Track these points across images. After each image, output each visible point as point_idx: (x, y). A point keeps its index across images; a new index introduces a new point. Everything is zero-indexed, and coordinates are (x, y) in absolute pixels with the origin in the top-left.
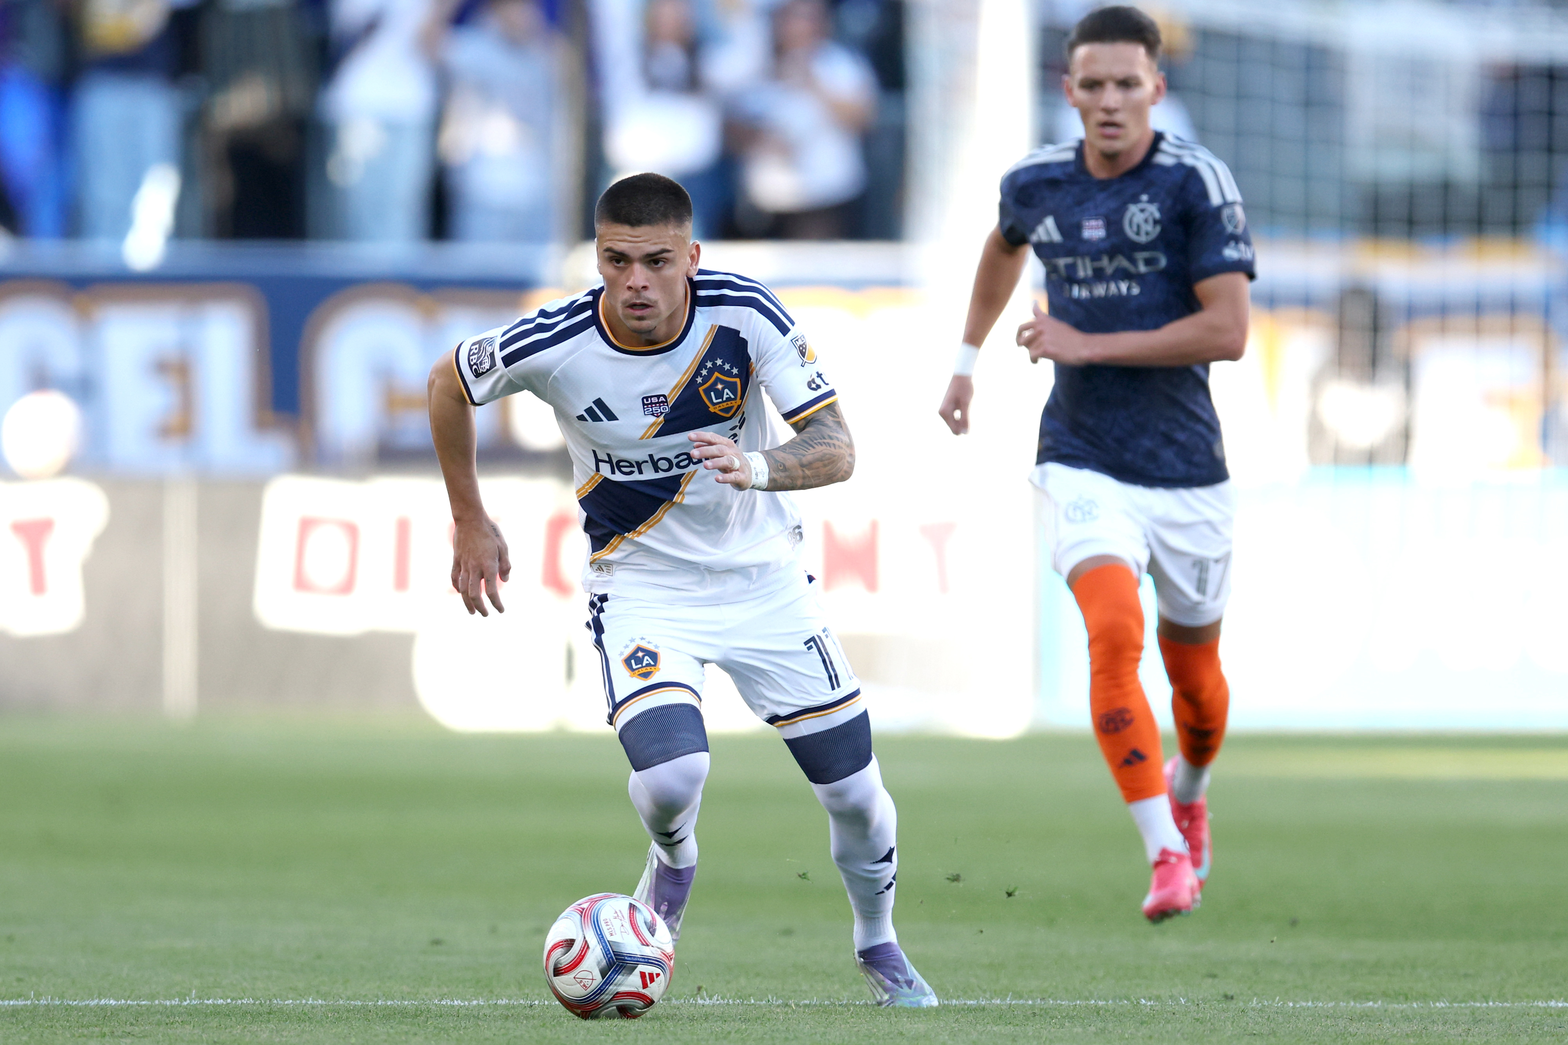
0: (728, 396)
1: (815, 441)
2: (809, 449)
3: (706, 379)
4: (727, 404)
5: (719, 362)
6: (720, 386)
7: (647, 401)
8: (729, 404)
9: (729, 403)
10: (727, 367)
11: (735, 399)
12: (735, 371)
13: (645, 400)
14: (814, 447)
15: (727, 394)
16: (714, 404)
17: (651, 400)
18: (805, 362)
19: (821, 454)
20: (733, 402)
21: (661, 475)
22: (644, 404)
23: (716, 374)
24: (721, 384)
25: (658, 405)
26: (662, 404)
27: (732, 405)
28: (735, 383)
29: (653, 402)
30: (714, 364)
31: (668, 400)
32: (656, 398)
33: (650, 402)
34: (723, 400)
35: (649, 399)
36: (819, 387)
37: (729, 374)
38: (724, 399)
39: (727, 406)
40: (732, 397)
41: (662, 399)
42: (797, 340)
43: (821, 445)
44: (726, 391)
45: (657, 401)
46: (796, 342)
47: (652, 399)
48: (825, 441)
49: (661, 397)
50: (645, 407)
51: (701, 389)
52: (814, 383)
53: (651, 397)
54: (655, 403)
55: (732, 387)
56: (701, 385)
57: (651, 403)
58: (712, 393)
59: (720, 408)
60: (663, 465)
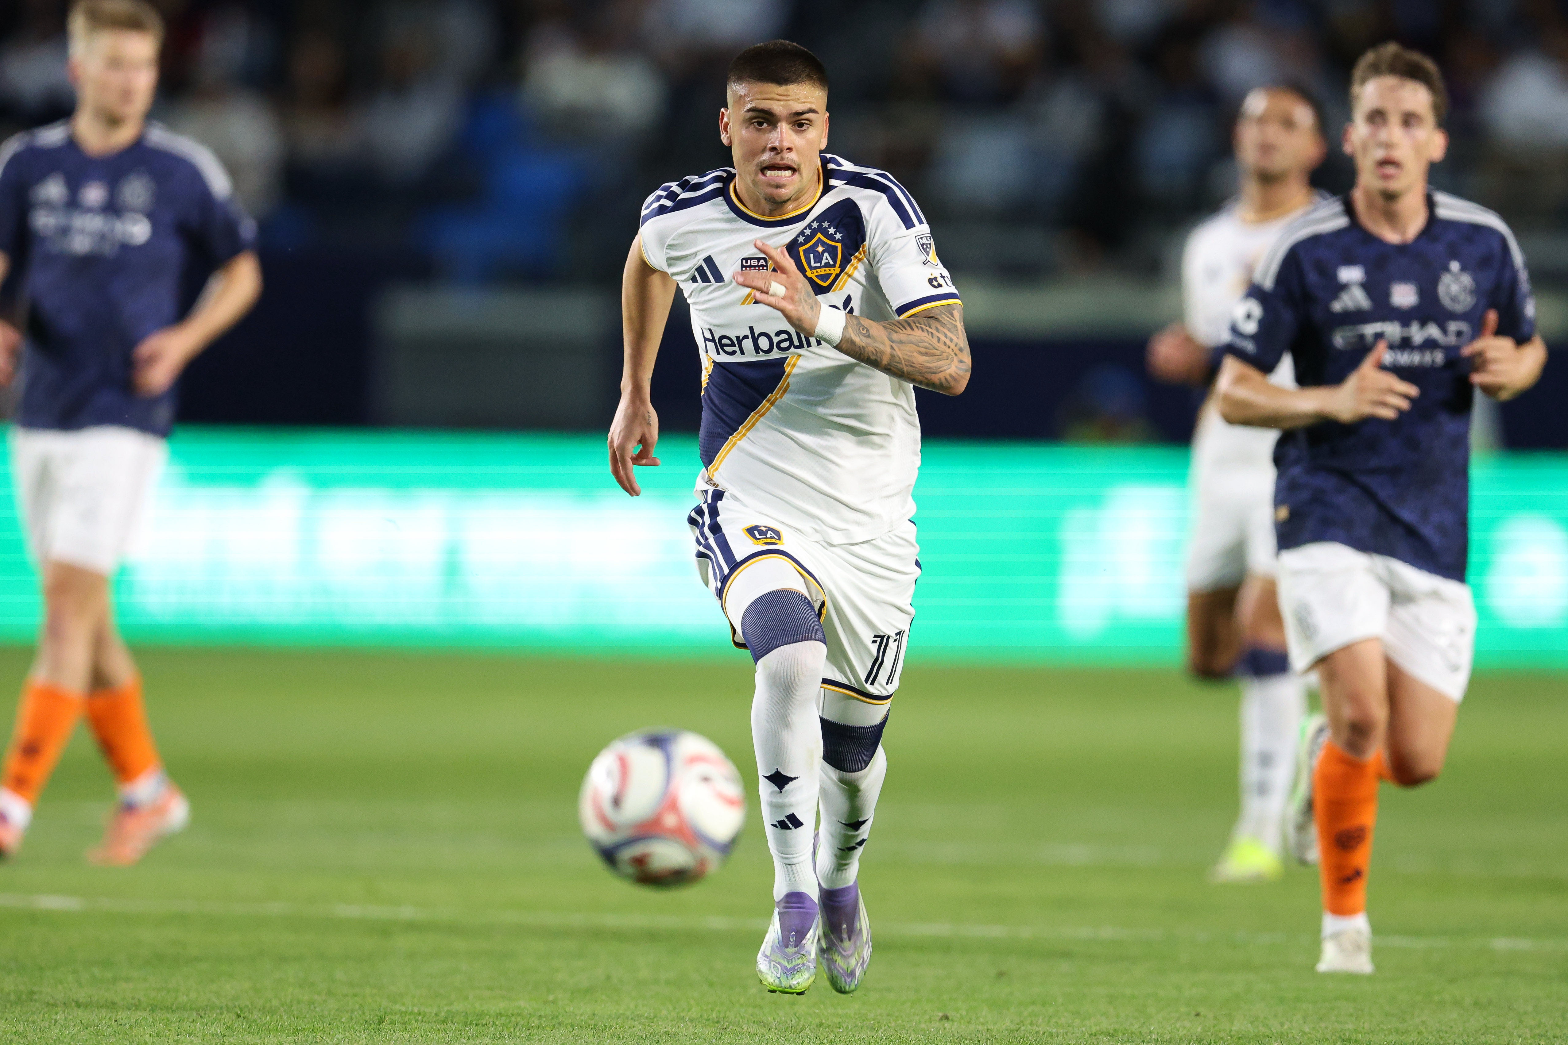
0: (827, 261)
1: (917, 325)
2: (906, 329)
3: (808, 239)
4: (825, 271)
5: (826, 224)
6: (820, 249)
7: (747, 262)
8: (827, 271)
9: (827, 269)
10: (831, 231)
11: (834, 266)
12: (838, 236)
13: (744, 261)
14: (912, 329)
15: (827, 259)
16: (811, 268)
17: (751, 263)
18: (929, 261)
19: (918, 338)
20: (832, 269)
21: (763, 357)
22: (743, 266)
23: (819, 235)
24: (822, 246)
25: (757, 268)
26: (761, 268)
27: (830, 272)
28: (837, 247)
29: (752, 264)
30: (820, 226)
31: (768, 265)
32: (756, 261)
33: (749, 264)
34: (821, 264)
35: (749, 261)
36: (940, 286)
37: (831, 237)
38: (823, 264)
39: (826, 273)
40: (832, 263)
41: (762, 262)
42: (921, 238)
43: (923, 331)
44: (826, 255)
45: (757, 264)
46: (920, 239)
47: (752, 261)
48: (929, 330)
49: (762, 261)
50: (744, 269)
51: (801, 249)
52: (937, 281)
53: (751, 259)
54: (755, 267)
55: (833, 251)
56: (802, 244)
57: (750, 266)
58: (812, 256)
59: (817, 274)
60: (764, 343)
